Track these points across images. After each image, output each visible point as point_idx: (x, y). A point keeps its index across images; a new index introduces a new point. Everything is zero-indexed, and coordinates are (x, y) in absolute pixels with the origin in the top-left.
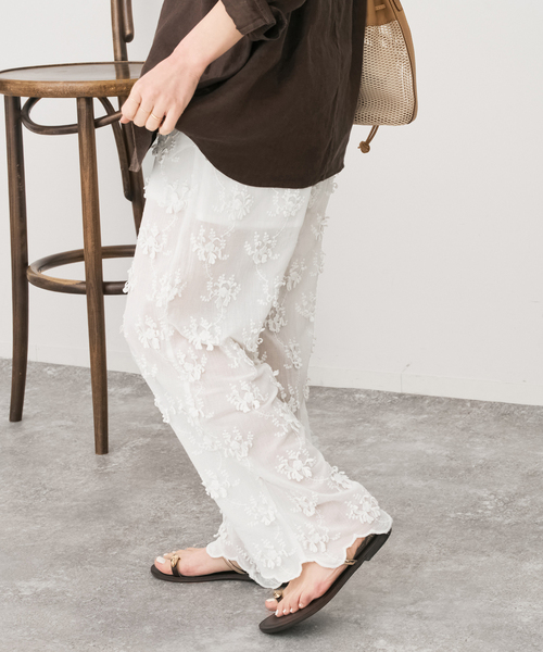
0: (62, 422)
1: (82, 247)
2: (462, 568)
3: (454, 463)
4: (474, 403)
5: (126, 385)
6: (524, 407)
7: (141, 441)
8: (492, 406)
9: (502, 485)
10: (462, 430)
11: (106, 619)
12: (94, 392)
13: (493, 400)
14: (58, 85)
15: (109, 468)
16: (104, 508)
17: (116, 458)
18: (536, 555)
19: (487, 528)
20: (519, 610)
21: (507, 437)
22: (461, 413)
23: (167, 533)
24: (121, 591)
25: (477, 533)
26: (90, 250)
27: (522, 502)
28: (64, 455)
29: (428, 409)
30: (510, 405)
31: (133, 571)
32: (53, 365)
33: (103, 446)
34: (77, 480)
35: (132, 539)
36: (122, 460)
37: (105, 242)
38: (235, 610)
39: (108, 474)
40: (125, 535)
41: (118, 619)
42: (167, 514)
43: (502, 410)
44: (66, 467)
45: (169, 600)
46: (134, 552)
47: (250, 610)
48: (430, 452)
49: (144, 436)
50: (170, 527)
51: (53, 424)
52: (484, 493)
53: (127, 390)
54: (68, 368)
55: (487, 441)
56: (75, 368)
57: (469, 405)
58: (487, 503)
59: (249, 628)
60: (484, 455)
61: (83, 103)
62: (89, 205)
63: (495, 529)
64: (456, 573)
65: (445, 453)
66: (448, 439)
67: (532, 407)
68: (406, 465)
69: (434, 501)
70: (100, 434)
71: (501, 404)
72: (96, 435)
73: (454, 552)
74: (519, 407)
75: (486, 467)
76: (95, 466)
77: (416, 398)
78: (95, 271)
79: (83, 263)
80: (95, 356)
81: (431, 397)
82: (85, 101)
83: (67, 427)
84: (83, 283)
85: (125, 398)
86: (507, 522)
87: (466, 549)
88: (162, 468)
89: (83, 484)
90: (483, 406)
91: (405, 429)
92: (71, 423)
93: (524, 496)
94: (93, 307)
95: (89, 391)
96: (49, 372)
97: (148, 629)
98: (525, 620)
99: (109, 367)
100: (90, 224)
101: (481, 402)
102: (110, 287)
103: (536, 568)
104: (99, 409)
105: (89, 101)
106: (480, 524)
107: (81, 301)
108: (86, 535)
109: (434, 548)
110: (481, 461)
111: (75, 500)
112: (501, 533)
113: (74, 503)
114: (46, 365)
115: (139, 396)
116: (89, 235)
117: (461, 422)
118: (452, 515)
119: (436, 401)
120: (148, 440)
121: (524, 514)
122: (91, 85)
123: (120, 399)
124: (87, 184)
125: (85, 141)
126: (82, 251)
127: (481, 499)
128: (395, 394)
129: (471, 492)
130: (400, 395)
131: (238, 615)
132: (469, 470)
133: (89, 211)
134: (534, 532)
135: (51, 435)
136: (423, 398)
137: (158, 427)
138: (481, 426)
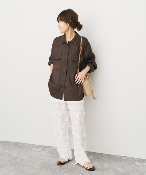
0: (27, 156)
3: (101, 168)
4: (105, 154)
7: (42, 161)
8: (108, 155)
21: (111, 162)
22: (102, 157)
28: (27, 164)
29: (96, 155)
32: (27, 144)
34: (29, 170)
36: (38, 165)
39: (35, 168)
44: (27, 167)
48: (97, 165)
49: (43, 160)
53: (40, 150)
54: (30, 144)
55: (107, 163)
60: (107, 166)
65: (100, 165)
66: (100, 162)
67: (116, 156)
71: (110, 155)
74: (113, 155)
75: (107, 169)
76: (33, 167)
77: (94, 153)
85: (40, 151)
88: (45, 167)
110: (106, 168)
114: (26, 144)
115: (42, 151)
117: (102, 159)
119: (98, 154)
128: (90, 152)
130: (91, 152)
132: (104, 170)
135: (25, 159)
136: (95, 153)
137: (45, 158)
138: (106, 159)
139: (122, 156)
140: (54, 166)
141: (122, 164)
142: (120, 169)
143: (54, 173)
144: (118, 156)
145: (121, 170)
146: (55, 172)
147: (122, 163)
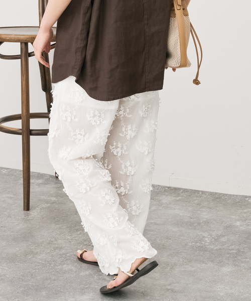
0: (9, 195)
1: (21, 113)
2: (193, 269)
3: (192, 220)
4: (203, 192)
5: (40, 179)
6: (226, 195)
7: (45, 205)
8: (211, 194)
9: (214, 231)
10: (197, 204)
11: (25, 288)
12: (24, 181)
13: (212, 191)
14: (12, 36)
15: (30, 217)
16: (27, 236)
17: (33, 213)
18: (228, 264)
19: (206, 251)
20: (219, 289)
21: (218, 209)
22: (197, 197)
23: (55, 249)
24: (32, 275)
25: (201, 253)
26: (24, 114)
27: (223, 239)
28: (9, 211)
29: (182, 194)
30: (220, 194)
31: (38, 266)
32: (5, 168)
33: (27, 207)
34: (14, 223)
35: (39, 251)
36: (36, 214)
37: (32, 111)
38: (85, 285)
39: (29, 220)
40: (35, 249)
41: (30, 288)
42: (56, 240)
43: (216, 196)
44: (9, 216)
45: (54, 280)
46: (39, 257)
47: (92, 286)
48: (181, 214)
49: (47, 203)
50: (57, 246)
51: (4, 196)
52: (205, 234)
53: (40, 181)
54: (13, 170)
55: (208, 210)
56: (16, 170)
57: (201, 193)
58: (207, 239)
59: (92, 294)
60: (206, 217)
61: (23, 45)
62: (25, 93)
63: (210, 251)
64: (191, 271)
65: (189, 215)
66: (190, 209)
67: (230, 195)
68: (169, 220)
69: (182, 238)
70: (26, 201)
71: (216, 193)
72: (24, 202)
73: (190, 261)
74: (224, 195)
75: (207, 222)
76: (23, 216)
77: (176, 189)
78: (26, 124)
79: (21, 120)
80: (25, 164)
81: (183, 189)
82: (25, 44)
83: (11, 198)
84: (20, 129)
85: (39, 185)
86: (215, 248)
87: (195, 260)
88: (55, 218)
89: (17, 225)
90: (207, 194)
91: (170, 203)
92: (13, 196)
93: (224, 236)
94: (25, 141)
95: (21, 181)
96: (4, 172)
97: (44, 293)
98: (222, 294)
99: (31, 170)
100: (25, 102)
101: (207, 192)
102: (33, 132)
103: (228, 270)
104: (26, 189)
105: (26, 44)
106: (203, 249)
107: (19, 138)
108: (17, 249)
109: (181, 259)
110: (205, 220)
111: (12, 232)
112: (212, 254)
113: (12, 233)
114: (2, 168)
115: (46, 184)
116: (24, 107)
117: (197, 201)
118: (190, 244)
119: (185, 191)
120: (49, 205)
121: (223, 245)
122: (27, 37)
123: (36, 185)
124: (24, 83)
125: (23, 63)
126: (20, 115)
127: (204, 237)
128: (166, 187)
129: (199, 234)
130: (169, 187)
131: (87, 288)
132: (199, 224)
133: (25, 96)
134: (228, 253)
135: (3, 201)
136: (179, 189)
137: (54, 199)
138: (206, 203)
139: (246, 197)
140: (75, 216)
141: (245, 213)
142: (238, 223)
143: (77, 230)
144: (237, 196)
145: (241, 226)
146: (78, 227)
147: (245, 211)
